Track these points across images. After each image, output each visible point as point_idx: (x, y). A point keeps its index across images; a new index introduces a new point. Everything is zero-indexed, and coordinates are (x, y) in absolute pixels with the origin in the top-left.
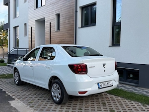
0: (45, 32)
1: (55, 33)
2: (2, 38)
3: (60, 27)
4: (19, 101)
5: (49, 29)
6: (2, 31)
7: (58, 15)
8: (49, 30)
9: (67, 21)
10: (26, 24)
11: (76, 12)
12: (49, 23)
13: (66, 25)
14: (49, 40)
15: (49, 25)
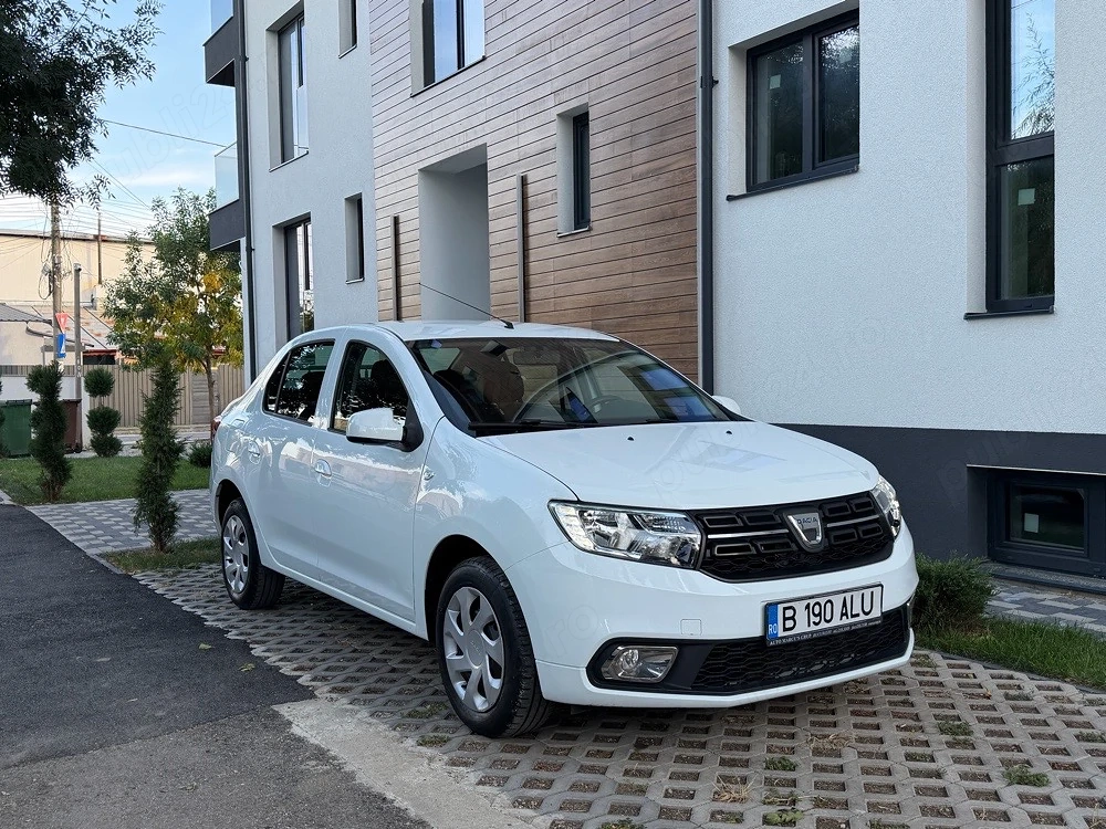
0: (486, 246)
1: (559, 250)
2: (201, 309)
3: (595, 199)
4: (343, 702)
5: (516, 220)
6: (202, 256)
7: (579, 123)
8: (517, 233)
9: (640, 156)
10: (356, 203)
11: (709, 83)
12: (515, 182)
13: (635, 189)
14: (518, 296)
15: (515, 195)
